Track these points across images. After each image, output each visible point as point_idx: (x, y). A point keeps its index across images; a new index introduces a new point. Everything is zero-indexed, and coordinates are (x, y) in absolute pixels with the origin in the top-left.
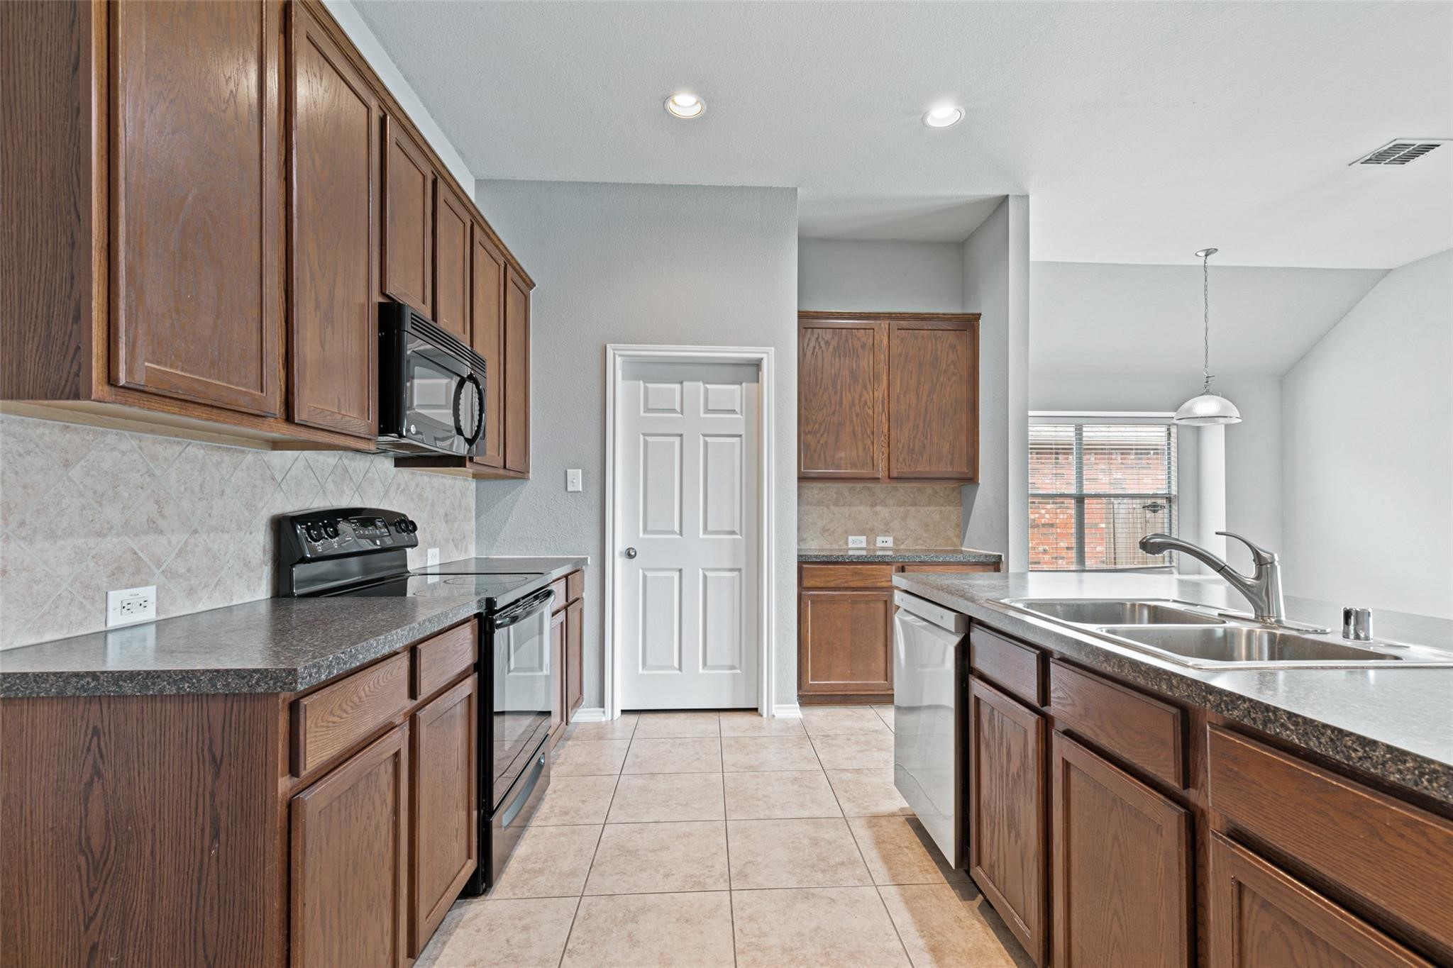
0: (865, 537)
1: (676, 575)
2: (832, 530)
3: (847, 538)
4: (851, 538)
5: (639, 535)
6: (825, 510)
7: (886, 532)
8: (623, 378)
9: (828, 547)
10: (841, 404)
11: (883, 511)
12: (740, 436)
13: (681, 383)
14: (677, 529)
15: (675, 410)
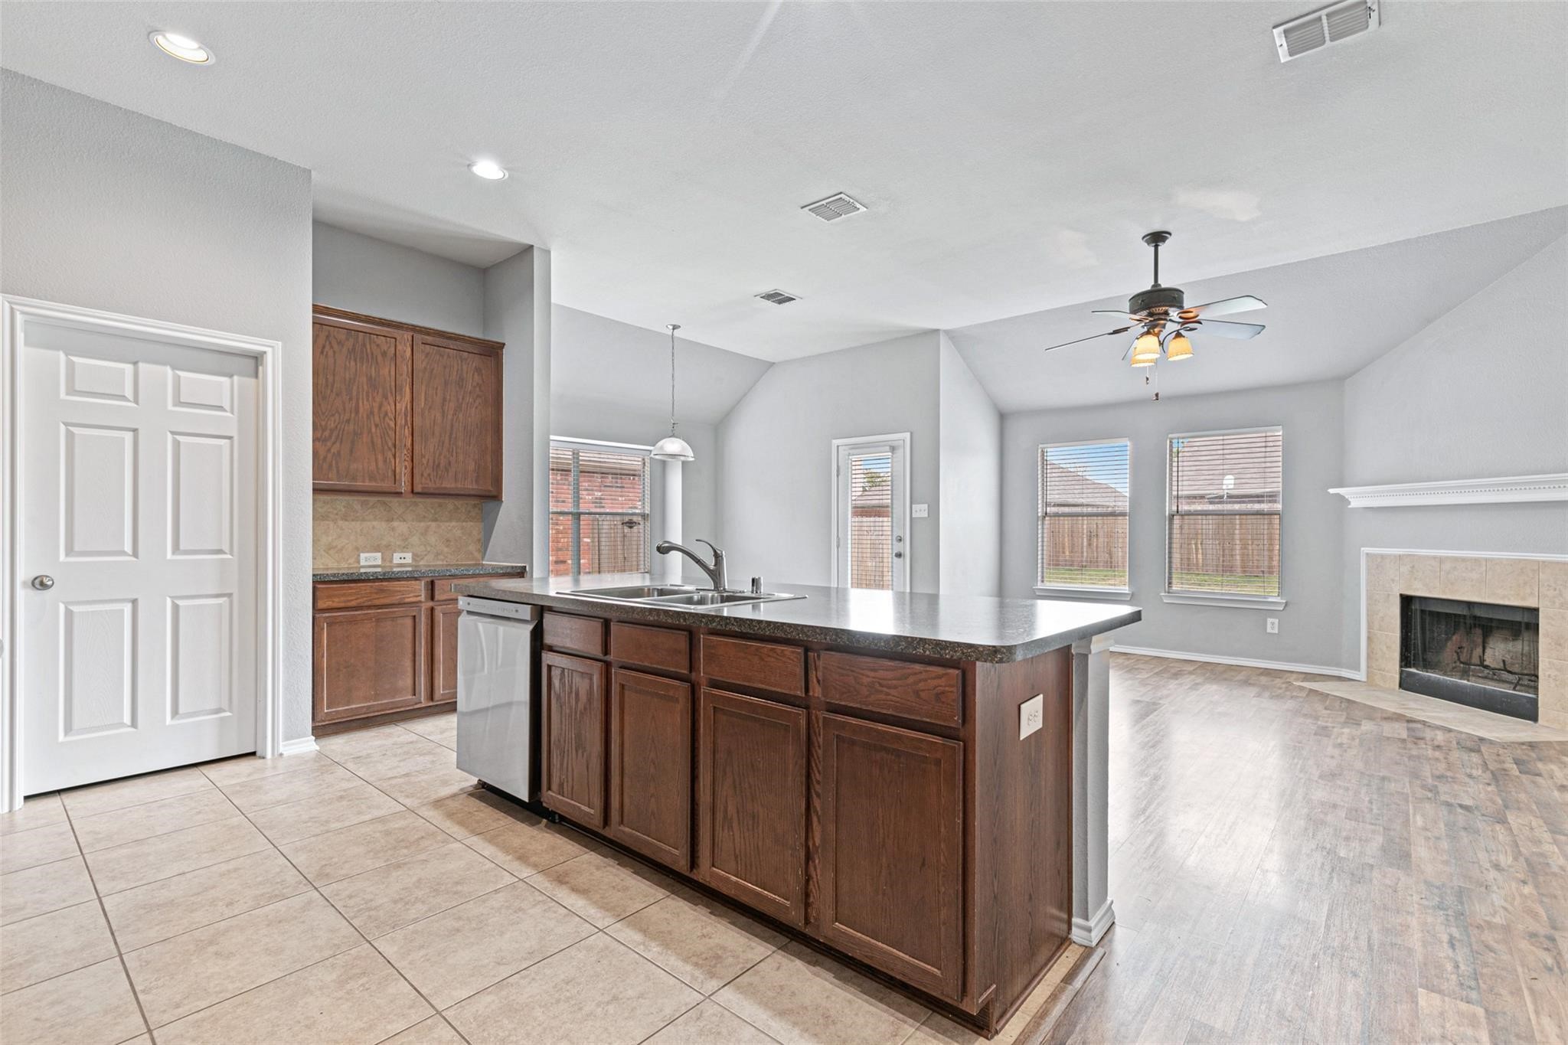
0: (380, 554)
1: (127, 608)
2: (339, 547)
3: (359, 556)
4: (363, 556)
5: (58, 557)
6: (332, 525)
7: (404, 548)
8: (27, 344)
9: (335, 565)
10: (357, 412)
11: (401, 527)
12: (230, 438)
13: (135, 363)
14: (128, 547)
15: (124, 396)
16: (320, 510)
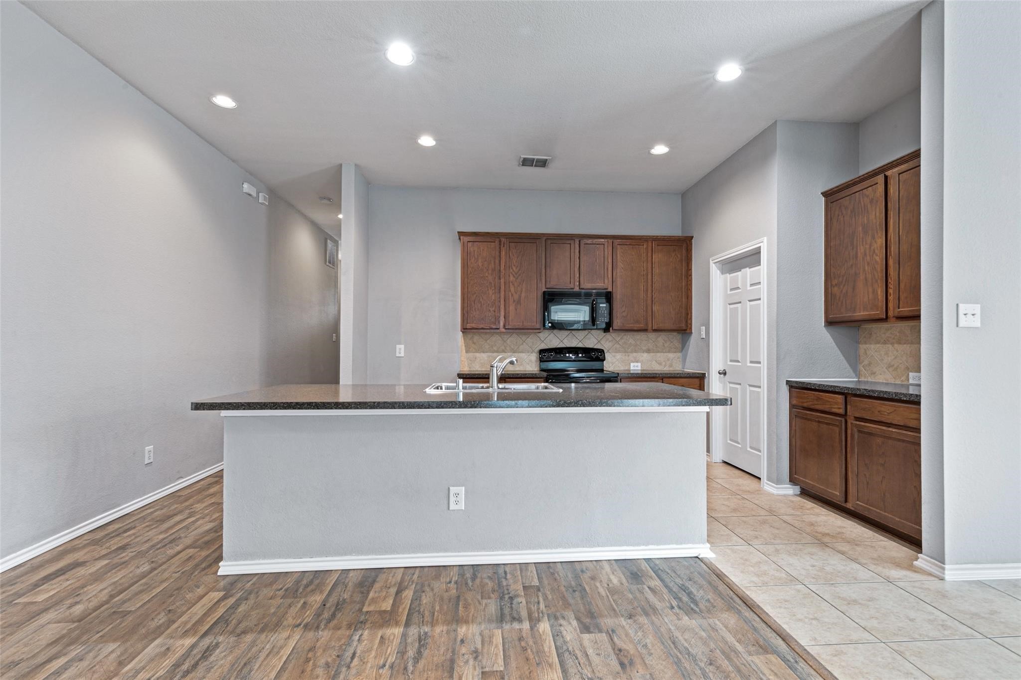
1: (739, 388)
2: (896, 365)
3: (908, 374)
4: (911, 375)
5: (728, 362)
6: (890, 346)
8: (722, 274)
9: (893, 381)
13: (741, 271)
14: (740, 359)
15: (738, 288)
16: (883, 335)
